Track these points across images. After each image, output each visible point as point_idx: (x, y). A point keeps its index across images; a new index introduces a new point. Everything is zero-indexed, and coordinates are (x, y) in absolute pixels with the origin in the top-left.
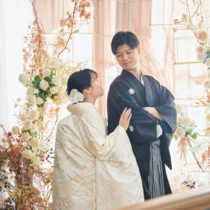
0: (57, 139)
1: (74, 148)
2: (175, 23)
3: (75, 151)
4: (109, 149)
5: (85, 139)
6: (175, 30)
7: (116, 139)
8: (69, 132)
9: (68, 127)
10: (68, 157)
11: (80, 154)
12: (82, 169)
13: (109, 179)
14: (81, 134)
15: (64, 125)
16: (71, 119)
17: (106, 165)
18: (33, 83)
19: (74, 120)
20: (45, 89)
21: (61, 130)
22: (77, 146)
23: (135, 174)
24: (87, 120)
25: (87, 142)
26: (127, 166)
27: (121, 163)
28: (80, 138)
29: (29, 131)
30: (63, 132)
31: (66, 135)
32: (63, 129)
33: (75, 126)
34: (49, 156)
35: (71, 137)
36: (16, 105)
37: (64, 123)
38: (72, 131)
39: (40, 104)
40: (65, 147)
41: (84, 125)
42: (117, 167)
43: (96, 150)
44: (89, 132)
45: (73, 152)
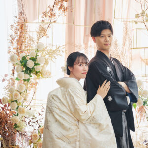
0: (47, 106)
1: (61, 114)
2: (136, 17)
3: (62, 115)
4: (90, 115)
5: (71, 107)
6: (136, 23)
7: (95, 106)
8: (58, 100)
9: (57, 97)
10: (57, 121)
11: (66, 118)
12: (67, 130)
13: (90, 138)
14: (68, 103)
15: (54, 95)
16: (60, 91)
17: (88, 127)
18: (21, 62)
19: (62, 91)
20: (31, 67)
21: (51, 99)
22: (64, 112)
23: (110, 134)
24: (73, 92)
25: (72, 109)
26: (104, 127)
27: (100, 125)
28: (67, 105)
29: (16, 101)
30: (53, 100)
31: (55, 102)
32: (53, 98)
33: (63, 96)
34: (30, 121)
35: (59, 104)
36: (4, 80)
37: (54, 93)
38: (60, 100)
39: (26, 79)
40: (54, 113)
41: (70, 95)
42: (96, 128)
43: (80, 116)
44: (75, 101)
45: (60, 117)
